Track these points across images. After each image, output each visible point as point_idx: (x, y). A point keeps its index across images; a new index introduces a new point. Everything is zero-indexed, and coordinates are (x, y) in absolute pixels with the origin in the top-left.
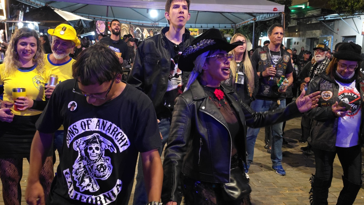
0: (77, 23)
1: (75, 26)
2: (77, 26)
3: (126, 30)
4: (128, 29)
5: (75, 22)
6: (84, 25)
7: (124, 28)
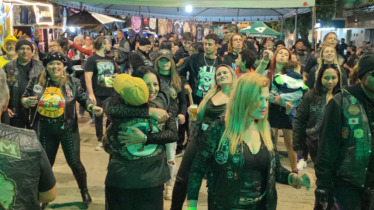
0: (111, 25)
1: (110, 28)
2: (111, 27)
3: (163, 24)
4: (166, 23)
5: (110, 24)
6: (118, 26)
7: (162, 23)
